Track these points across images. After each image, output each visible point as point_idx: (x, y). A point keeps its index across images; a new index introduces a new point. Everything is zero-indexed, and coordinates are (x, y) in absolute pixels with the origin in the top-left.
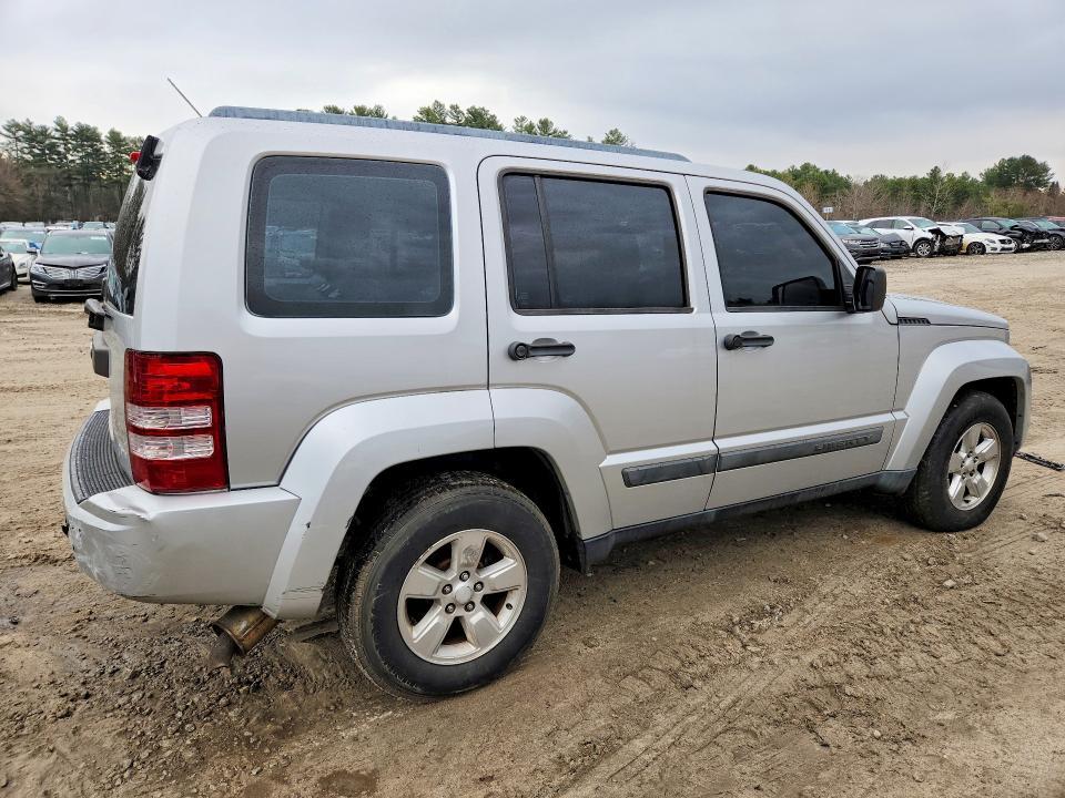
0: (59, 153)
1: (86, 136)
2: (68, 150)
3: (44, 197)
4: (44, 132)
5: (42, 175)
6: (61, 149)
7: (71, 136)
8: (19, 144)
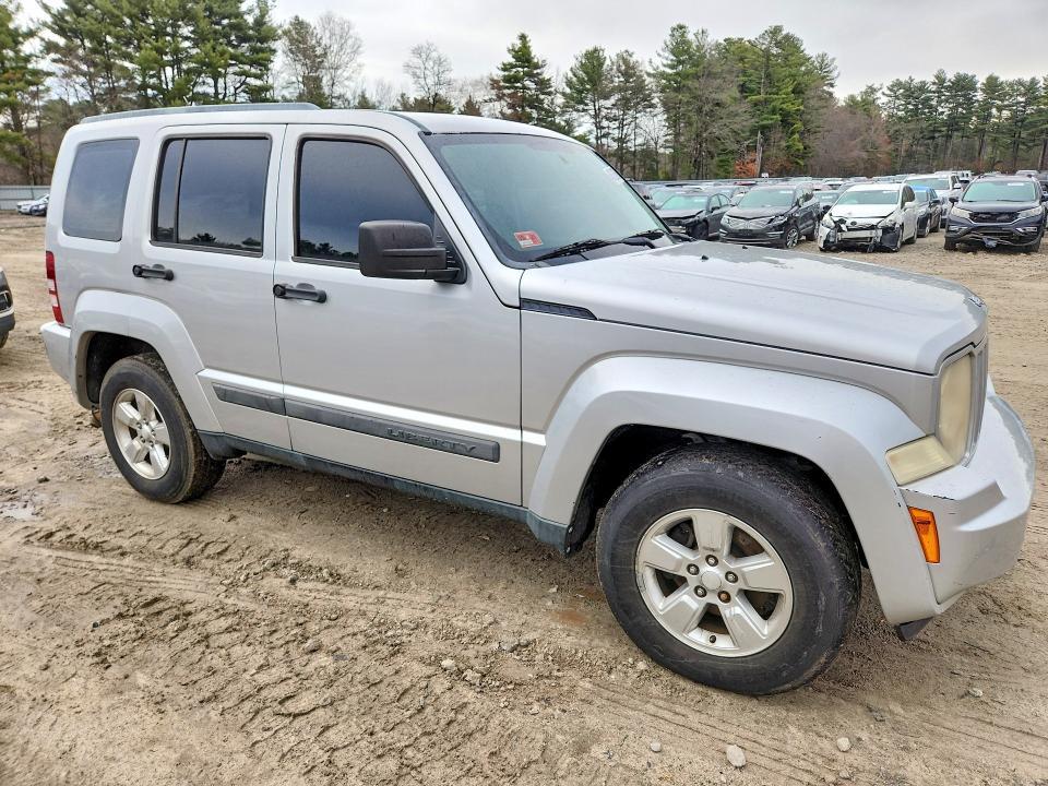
0: (931, 107)
1: (963, 85)
2: (939, 103)
3: (906, 151)
4: (922, 88)
5: (909, 130)
6: (934, 103)
7: (946, 88)
8: (897, 101)
